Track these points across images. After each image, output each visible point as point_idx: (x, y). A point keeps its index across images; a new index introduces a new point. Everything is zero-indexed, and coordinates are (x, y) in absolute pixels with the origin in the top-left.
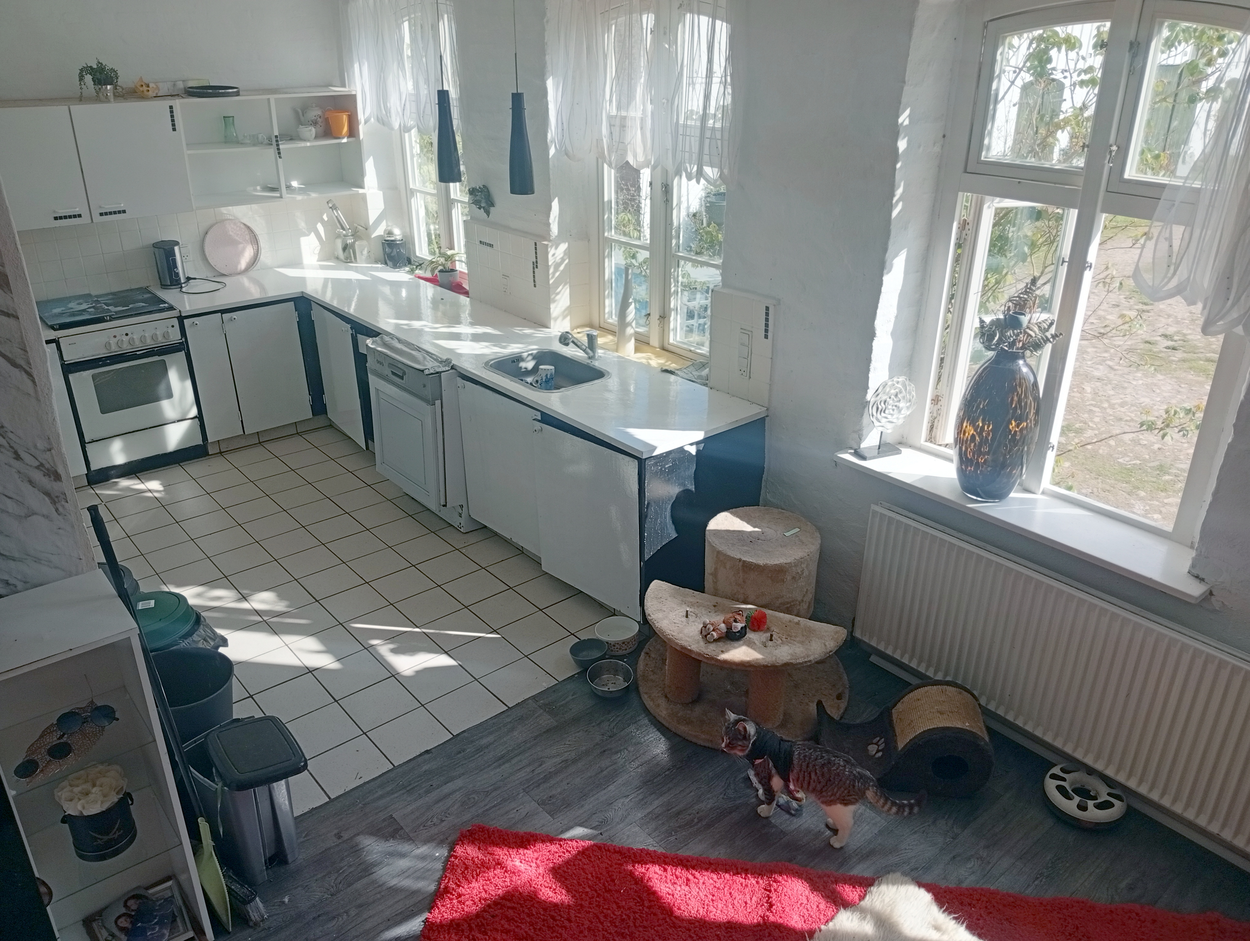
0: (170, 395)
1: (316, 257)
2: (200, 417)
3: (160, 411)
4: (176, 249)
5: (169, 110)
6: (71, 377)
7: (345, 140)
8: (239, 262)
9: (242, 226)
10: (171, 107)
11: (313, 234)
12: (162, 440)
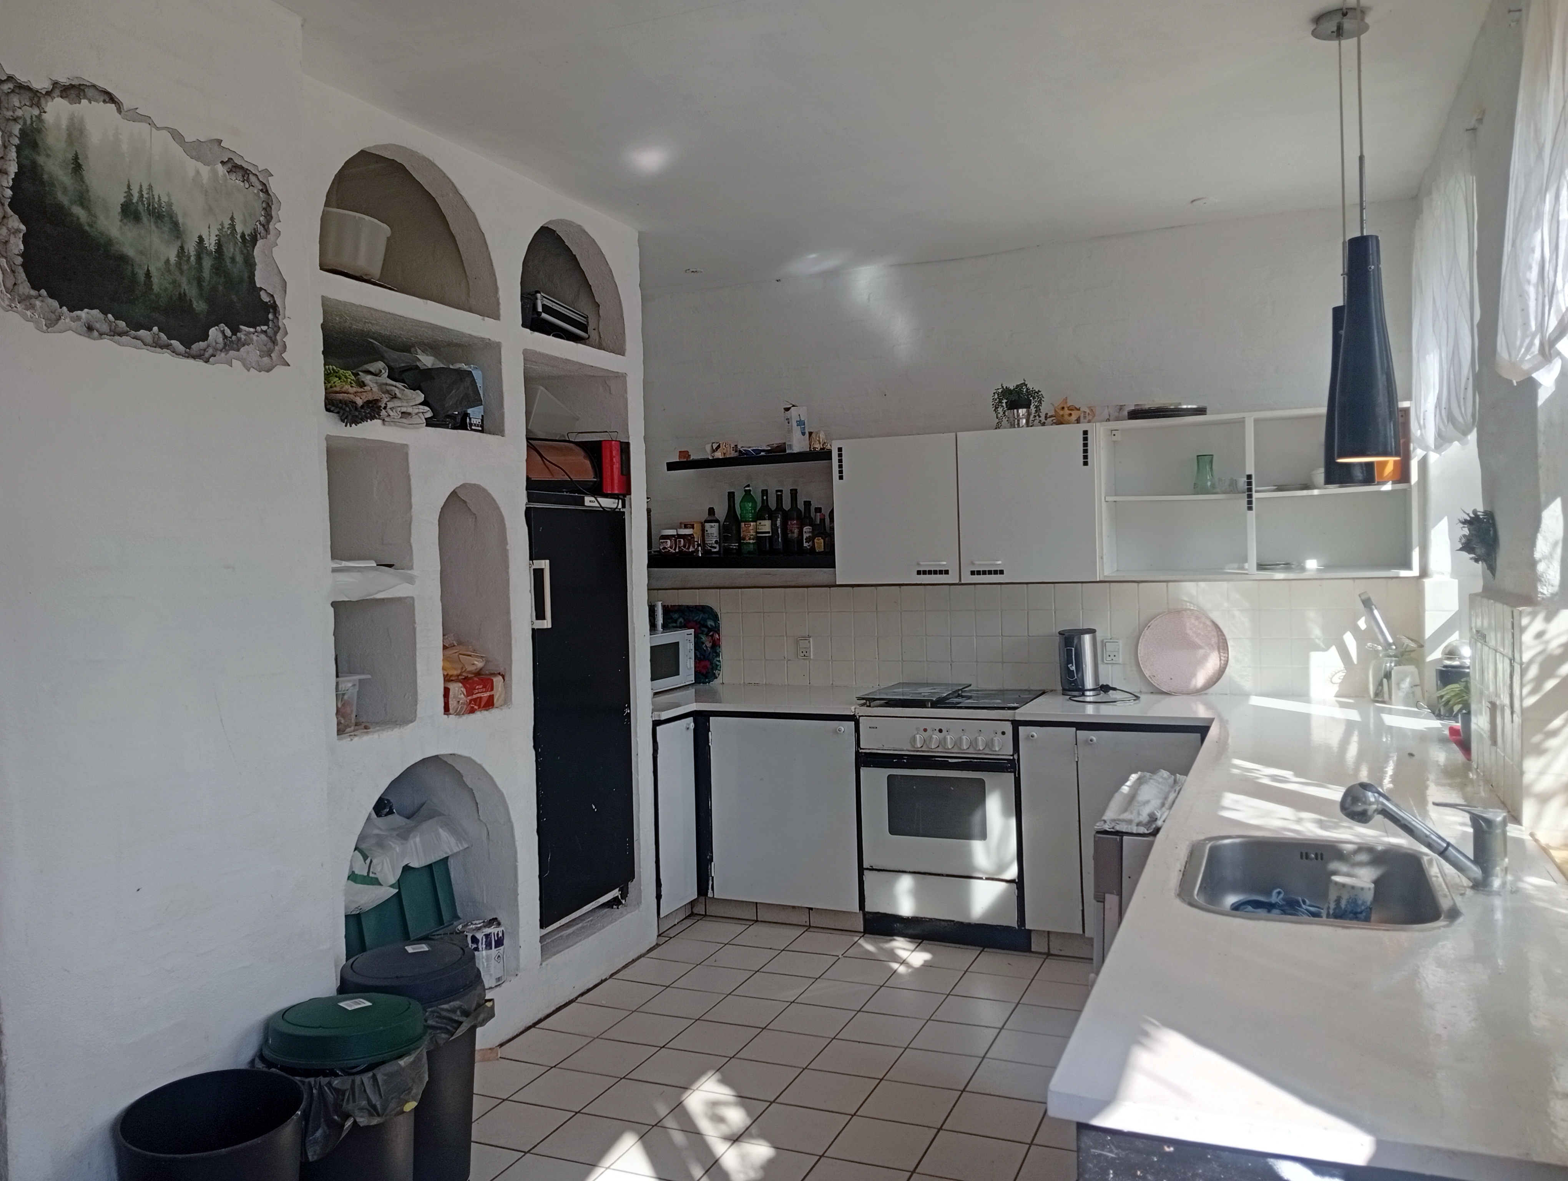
0: (983, 836)
1: (1336, 689)
2: (1019, 883)
3: (968, 855)
4: (1087, 638)
5: (1081, 436)
6: (864, 771)
7: (1388, 487)
8: (1194, 675)
9: (1209, 623)
10: (1085, 433)
11: (1333, 650)
12: (964, 900)
